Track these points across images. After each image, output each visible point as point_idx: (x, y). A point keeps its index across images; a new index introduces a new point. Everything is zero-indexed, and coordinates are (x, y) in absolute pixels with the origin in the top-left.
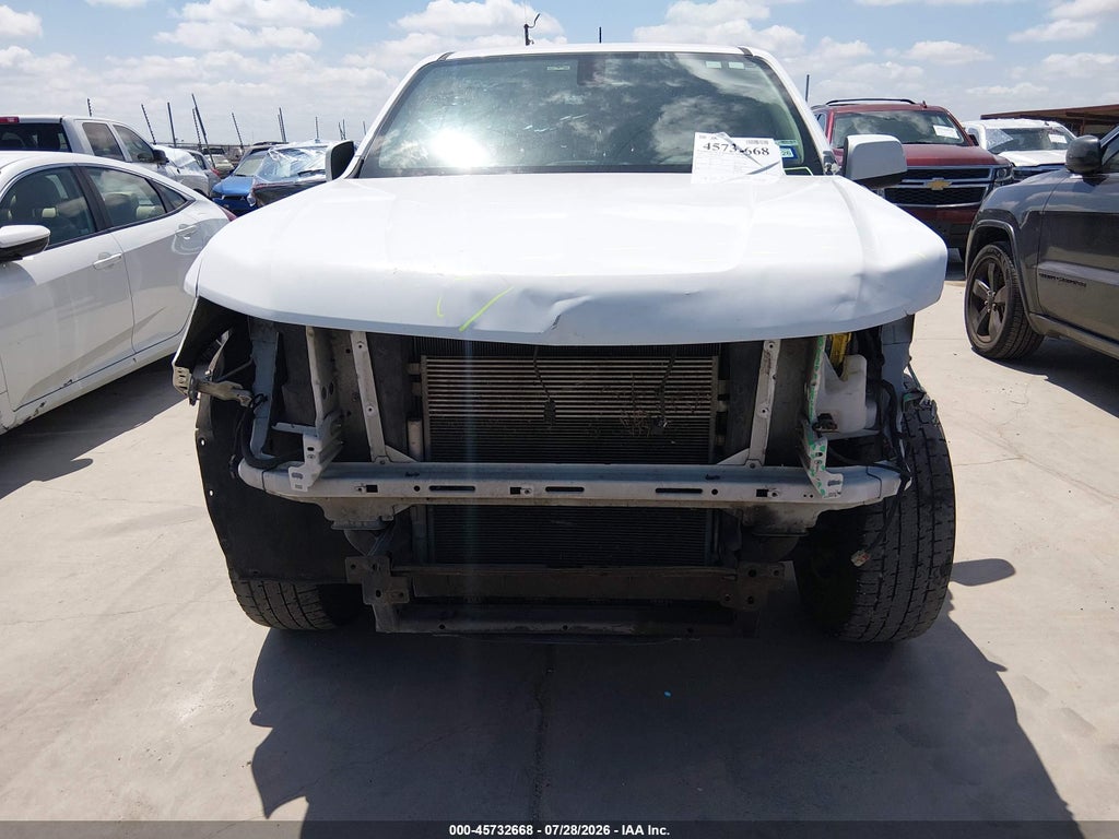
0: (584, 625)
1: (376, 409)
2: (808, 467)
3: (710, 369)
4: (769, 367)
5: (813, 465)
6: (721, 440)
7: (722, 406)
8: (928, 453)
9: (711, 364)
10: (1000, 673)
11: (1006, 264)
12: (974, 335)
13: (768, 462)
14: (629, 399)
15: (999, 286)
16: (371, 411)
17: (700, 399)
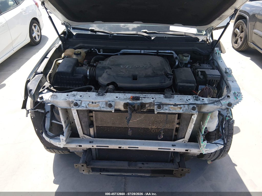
0: (137, 174)
1: (80, 127)
2: (200, 147)
3: (175, 117)
4: (193, 122)
5: (202, 147)
6: (176, 133)
7: (178, 126)
8: (228, 123)
9: (175, 116)
10: (235, 167)
11: (245, 27)
12: (233, 43)
13: (189, 141)
14: (152, 123)
15: (242, 32)
16: (79, 128)
17: (172, 124)
